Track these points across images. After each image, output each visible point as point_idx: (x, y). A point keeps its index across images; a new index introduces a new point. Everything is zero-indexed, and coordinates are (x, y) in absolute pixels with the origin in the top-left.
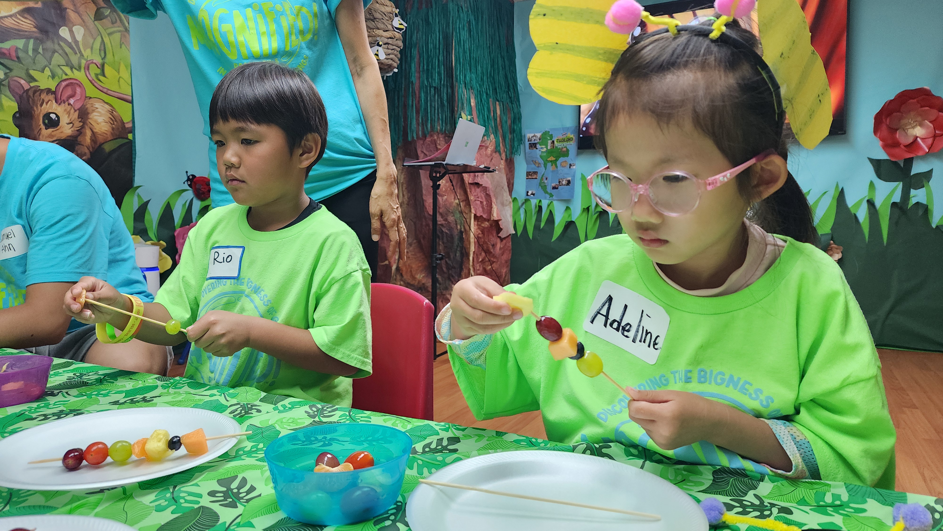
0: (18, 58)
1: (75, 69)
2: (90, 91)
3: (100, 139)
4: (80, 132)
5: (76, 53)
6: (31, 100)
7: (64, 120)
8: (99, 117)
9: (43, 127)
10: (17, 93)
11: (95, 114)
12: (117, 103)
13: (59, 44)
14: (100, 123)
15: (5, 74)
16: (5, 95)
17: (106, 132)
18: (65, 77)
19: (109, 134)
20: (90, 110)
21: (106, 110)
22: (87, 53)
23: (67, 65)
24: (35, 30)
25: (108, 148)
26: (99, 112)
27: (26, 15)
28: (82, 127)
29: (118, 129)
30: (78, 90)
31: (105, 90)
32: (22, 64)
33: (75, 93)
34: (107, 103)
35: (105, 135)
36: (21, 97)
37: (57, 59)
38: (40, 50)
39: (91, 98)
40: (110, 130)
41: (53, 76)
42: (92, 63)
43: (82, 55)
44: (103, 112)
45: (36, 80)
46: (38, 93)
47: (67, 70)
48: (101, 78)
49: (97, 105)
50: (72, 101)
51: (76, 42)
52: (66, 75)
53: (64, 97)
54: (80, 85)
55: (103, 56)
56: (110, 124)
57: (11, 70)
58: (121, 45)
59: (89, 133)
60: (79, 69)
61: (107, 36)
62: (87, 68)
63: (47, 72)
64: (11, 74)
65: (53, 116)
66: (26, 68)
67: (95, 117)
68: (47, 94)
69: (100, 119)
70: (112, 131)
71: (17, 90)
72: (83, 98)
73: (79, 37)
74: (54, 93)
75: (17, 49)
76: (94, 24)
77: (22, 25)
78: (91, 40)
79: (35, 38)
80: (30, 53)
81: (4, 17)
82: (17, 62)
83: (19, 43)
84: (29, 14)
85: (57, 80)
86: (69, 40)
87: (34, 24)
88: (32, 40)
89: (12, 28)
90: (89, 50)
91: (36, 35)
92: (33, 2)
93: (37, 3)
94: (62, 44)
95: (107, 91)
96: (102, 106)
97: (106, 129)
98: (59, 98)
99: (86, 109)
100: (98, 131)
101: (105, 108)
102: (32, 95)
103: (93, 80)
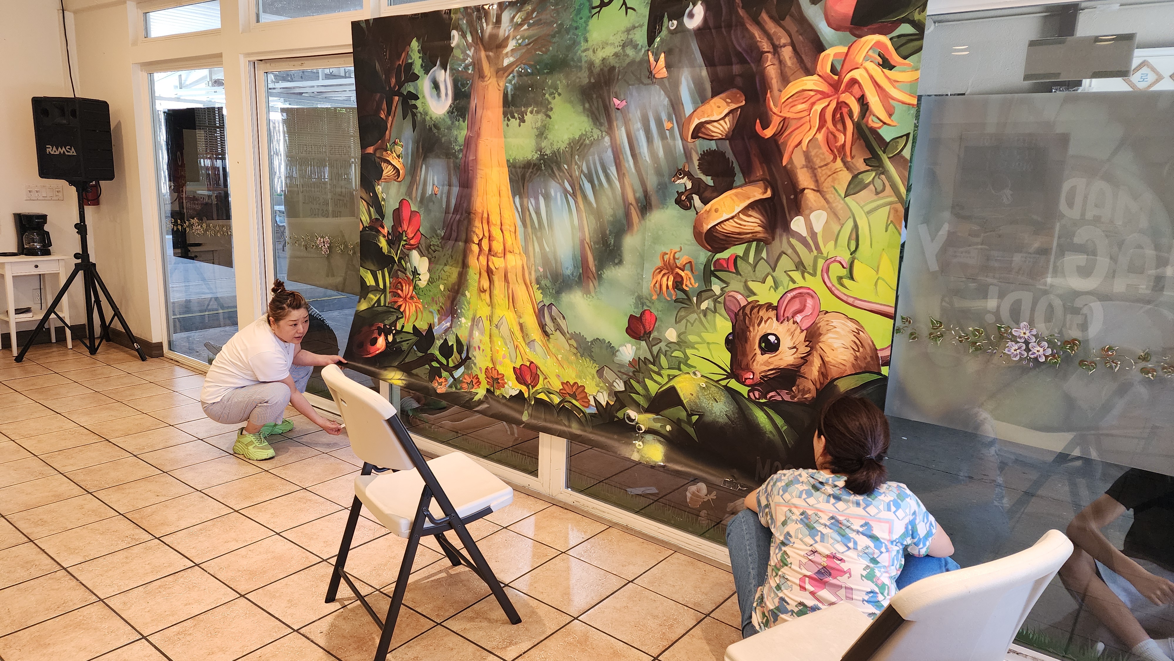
0: (736, 268)
2: (828, 302)
3: (834, 372)
5: (811, 251)
6: (747, 318)
8: (834, 341)
10: (732, 311)
11: (830, 335)
13: (789, 243)
14: (836, 349)
15: (722, 289)
16: (720, 315)
17: (843, 362)
19: (849, 365)
20: (823, 330)
21: (848, 329)
22: (828, 249)
24: (759, 229)
26: (837, 332)
27: (750, 213)
29: (865, 358)
30: (810, 302)
31: (850, 300)
32: (741, 275)
33: (805, 306)
34: (851, 319)
36: (736, 315)
39: (827, 312)
42: (835, 261)
43: (819, 251)
44: (842, 332)
46: (756, 310)
48: (846, 282)
49: (836, 323)
52: (794, 282)
53: (789, 314)
54: (812, 295)
55: (853, 248)
56: (852, 351)
57: (727, 284)
58: (887, 226)
60: (814, 274)
61: (865, 217)
62: (827, 270)
67: (830, 341)
68: (767, 311)
69: (837, 344)
70: (854, 362)
71: (733, 308)
72: (816, 313)
75: (737, 257)
76: (845, 202)
77: (745, 226)
78: (836, 228)
79: (759, 240)
80: (751, 260)
81: (725, 221)
82: (733, 273)
83: (739, 250)
84: (753, 209)
85: (781, 291)
86: (804, 233)
87: (759, 222)
88: (754, 244)
89: (733, 233)
90: (832, 243)
91: (760, 236)
92: (761, 191)
93: (765, 192)
94: (793, 241)
95: (853, 302)
96: (844, 324)
97: (845, 358)
98: (782, 314)
99: (819, 328)
100: (832, 361)
101: (847, 326)
102: (749, 313)
103: (833, 285)
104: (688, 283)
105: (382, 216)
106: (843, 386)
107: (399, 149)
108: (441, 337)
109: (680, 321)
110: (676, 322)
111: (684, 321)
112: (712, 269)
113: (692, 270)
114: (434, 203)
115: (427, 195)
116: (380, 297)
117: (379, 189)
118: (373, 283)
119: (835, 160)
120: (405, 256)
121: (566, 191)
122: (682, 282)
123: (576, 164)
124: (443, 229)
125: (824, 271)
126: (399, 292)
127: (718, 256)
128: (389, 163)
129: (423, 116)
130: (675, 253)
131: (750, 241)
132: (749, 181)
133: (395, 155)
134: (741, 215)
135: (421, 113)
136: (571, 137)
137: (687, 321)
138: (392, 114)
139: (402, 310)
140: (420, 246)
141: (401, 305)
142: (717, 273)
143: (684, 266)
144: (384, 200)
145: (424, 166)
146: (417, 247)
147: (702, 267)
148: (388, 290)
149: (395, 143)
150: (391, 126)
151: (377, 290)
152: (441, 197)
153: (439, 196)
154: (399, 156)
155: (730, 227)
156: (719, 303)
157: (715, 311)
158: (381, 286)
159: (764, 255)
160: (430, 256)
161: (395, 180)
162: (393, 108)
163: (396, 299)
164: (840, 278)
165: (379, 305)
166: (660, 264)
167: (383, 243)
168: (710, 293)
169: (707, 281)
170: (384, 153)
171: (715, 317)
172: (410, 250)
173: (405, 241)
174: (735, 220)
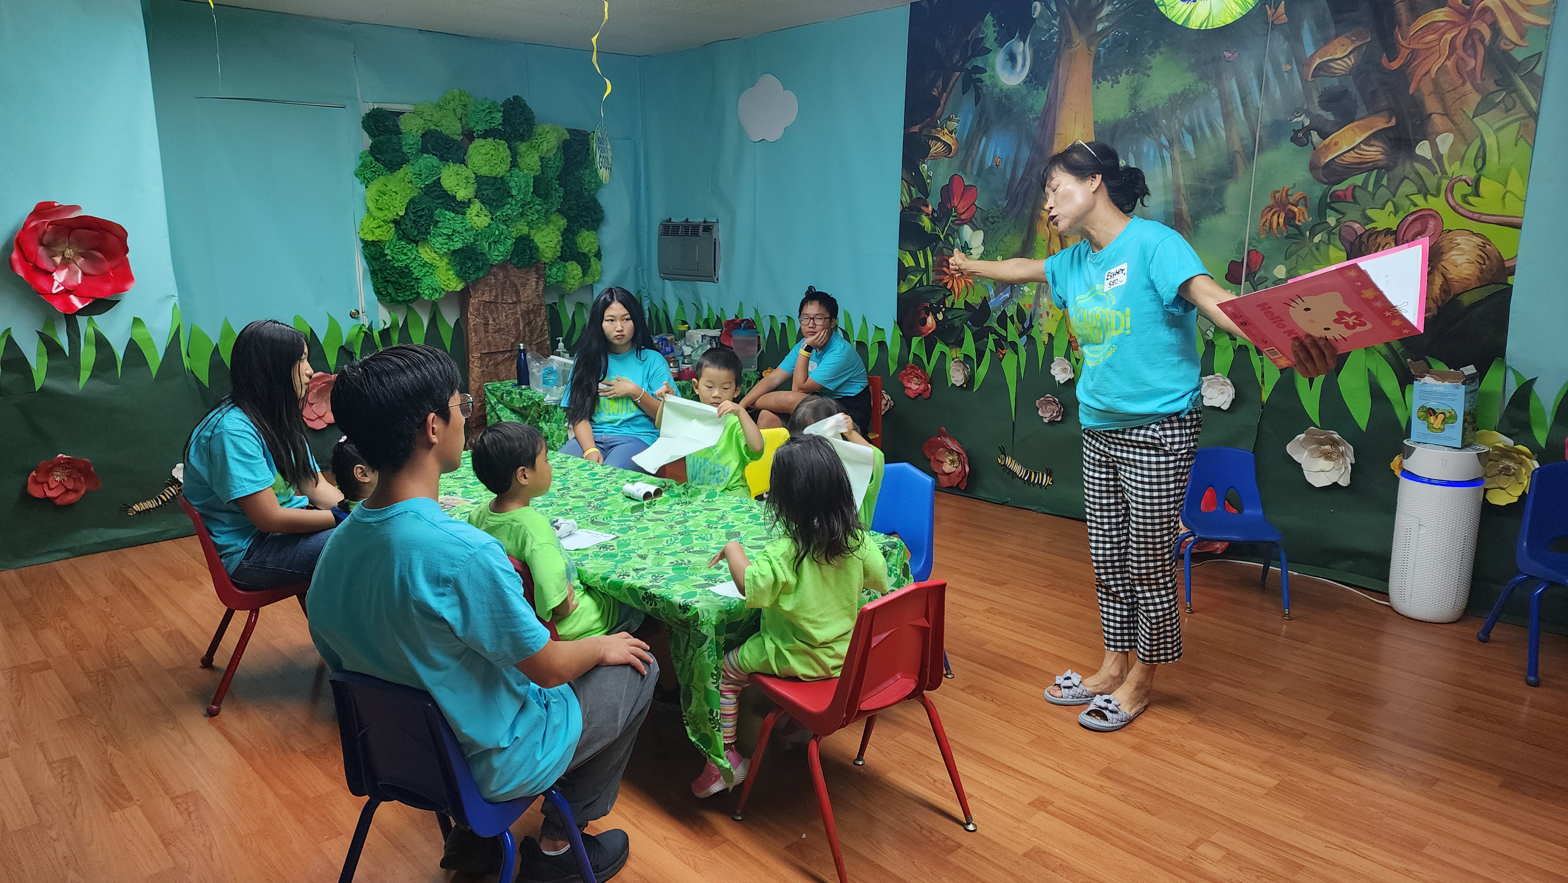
0: (1354, 198)
1: (1432, 195)
2: (1451, 220)
3: (1457, 288)
5: (1435, 173)
6: (1364, 245)
8: (1457, 257)
10: (1348, 241)
11: (1453, 252)
12: (1492, 232)
13: (1413, 167)
14: (1460, 265)
15: (1337, 220)
16: (1334, 246)
17: (1468, 277)
18: (1413, 209)
19: (1474, 279)
20: (1445, 249)
21: (1474, 244)
22: (1453, 169)
23: (1419, 192)
24: (1382, 157)
26: (1462, 249)
27: (1372, 142)
29: (1492, 270)
30: (1432, 223)
31: (1476, 216)
32: (1359, 204)
33: (1427, 227)
34: (1477, 235)
35: (1465, 281)
36: (1352, 244)
37: (1407, 187)
39: (1450, 231)
40: (1478, 273)
41: (1397, 212)
42: (1460, 180)
43: (1444, 172)
44: (1467, 248)
45: (1373, 221)
46: (1374, 236)
47: (1419, 199)
48: (1471, 199)
49: (1459, 240)
51: (1439, 157)
52: (1416, 205)
53: (1409, 236)
54: (1434, 215)
55: (1479, 166)
56: (1478, 265)
57: (1343, 214)
58: (1517, 141)
59: (1438, 281)
60: (1436, 195)
61: (1493, 134)
62: (1451, 189)
63: (1390, 207)
64: (1343, 220)
66: (1362, 208)
67: (1453, 258)
68: (1385, 236)
69: (1460, 260)
70: (1480, 275)
71: (1348, 237)
72: (1439, 232)
73: (1444, 149)
74: (1395, 233)
75: (1355, 187)
76: (1474, 123)
77: (1366, 155)
78: (1462, 149)
79: (1379, 168)
80: (1370, 188)
81: (1345, 152)
82: (1352, 203)
83: (1358, 180)
84: (1376, 138)
85: (1401, 215)
86: (1429, 156)
87: (1382, 150)
88: (1376, 171)
89: (1352, 164)
90: (1458, 163)
91: (1380, 163)
92: (1385, 120)
93: (1390, 122)
94: (1418, 166)
95: (1479, 217)
96: (1468, 240)
97: (1470, 272)
98: (1401, 238)
99: (1441, 248)
100: (1456, 277)
101: (1473, 242)
102: (1365, 241)
103: (1457, 204)
104: (1301, 218)
105: (927, 195)
106: (1467, 299)
107: (953, 125)
108: (999, 308)
109: (1289, 258)
110: (1286, 259)
111: (1295, 256)
112: (1329, 201)
113: (1306, 206)
114: (994, 175)
115: (986, 167)
116: (922, 277)
117: (924, 167)
118: (912, 264)
119: (1463, 84)
120: (955, 232)
121: (1161, 146)
122: (1294, 218)
123: (1177, 117)
124: (1006, 199)
125: (1449, 190)
126: (945, 269)
127: (1335, 188)
128: (939, 140)
129: (991, 89)
130: (1287, 191)
131: (1370, 170)
132: (1373, 111)
133: (946, 131)
134: (1362, 146)
135: (988, 87)
136: (1173, 92)
137: (1298, 255)
138: (948, 90)
139: (949, 287)
140: (973, 220)
141: (947, 283)
142: (1334, 205)
143: (1298, 201)
144: (929, 177)
145: (984, 139)
146: (969, 222)
147: (1317, 201)
148: (931, 269)
149: (949, 119)
150: (945, 103)
151: (918, 271)
152: (1005, 168)
153: (1002, 165)
154: (951, 132)
155: (1350, 158)
156: (1334, 234)
157: (1329, 242)
158: (923, 266)
159: (1384, 182)
160: (986, 229)
161: (946, 157)
162: (951, 84)
163: (939, 277)
164: (1464, 197)
165: (921, 285)
166: (1269, 201)
167: (926, 223)
168: (1322, 226)
169: (1321, 213)
170: (933, 130)
171: (1328, 248)
172: (961, 225)
173: (954, 216)
174: (1356, 150)
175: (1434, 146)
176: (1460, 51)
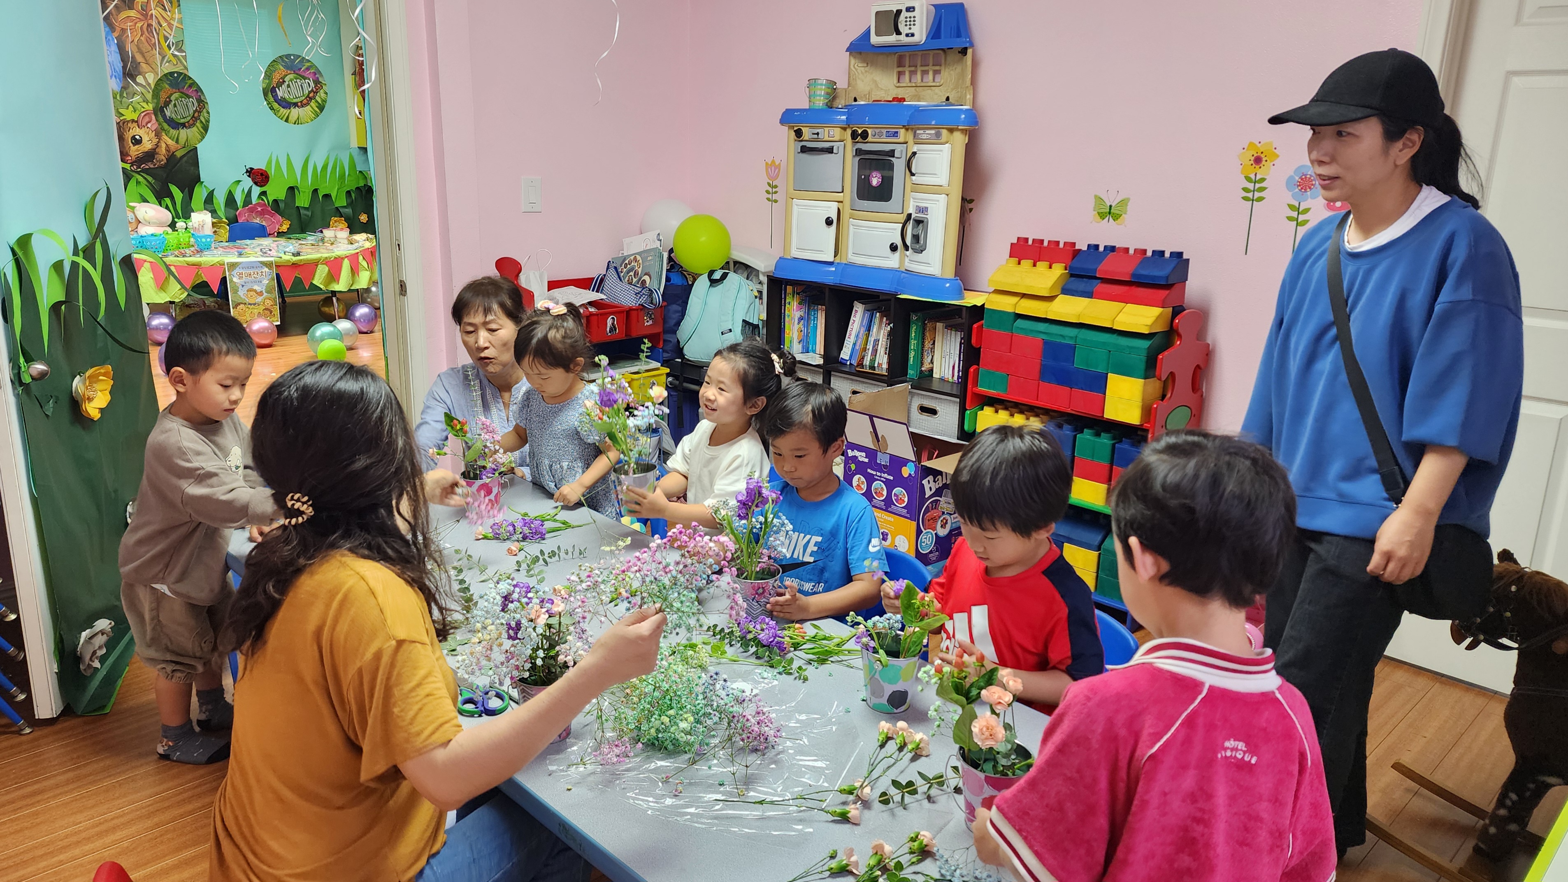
1: (150, 103)
4: (157, 145)
7: (145, 139)
9: (131, 145)
23: (144, 101)
25: (179, 154)
28: (159, 142)
37: (137, 98)
38: (125, 95)
41: (135, 111)
47: (144, 105)
50: (149, 125)
51: (149, 84)
59: (164, 146)
63: (130, 108)
65: (137, 137)
73: (151, 80)
74: (137, 122)
175: (145, 78)
176: (146, 32)
